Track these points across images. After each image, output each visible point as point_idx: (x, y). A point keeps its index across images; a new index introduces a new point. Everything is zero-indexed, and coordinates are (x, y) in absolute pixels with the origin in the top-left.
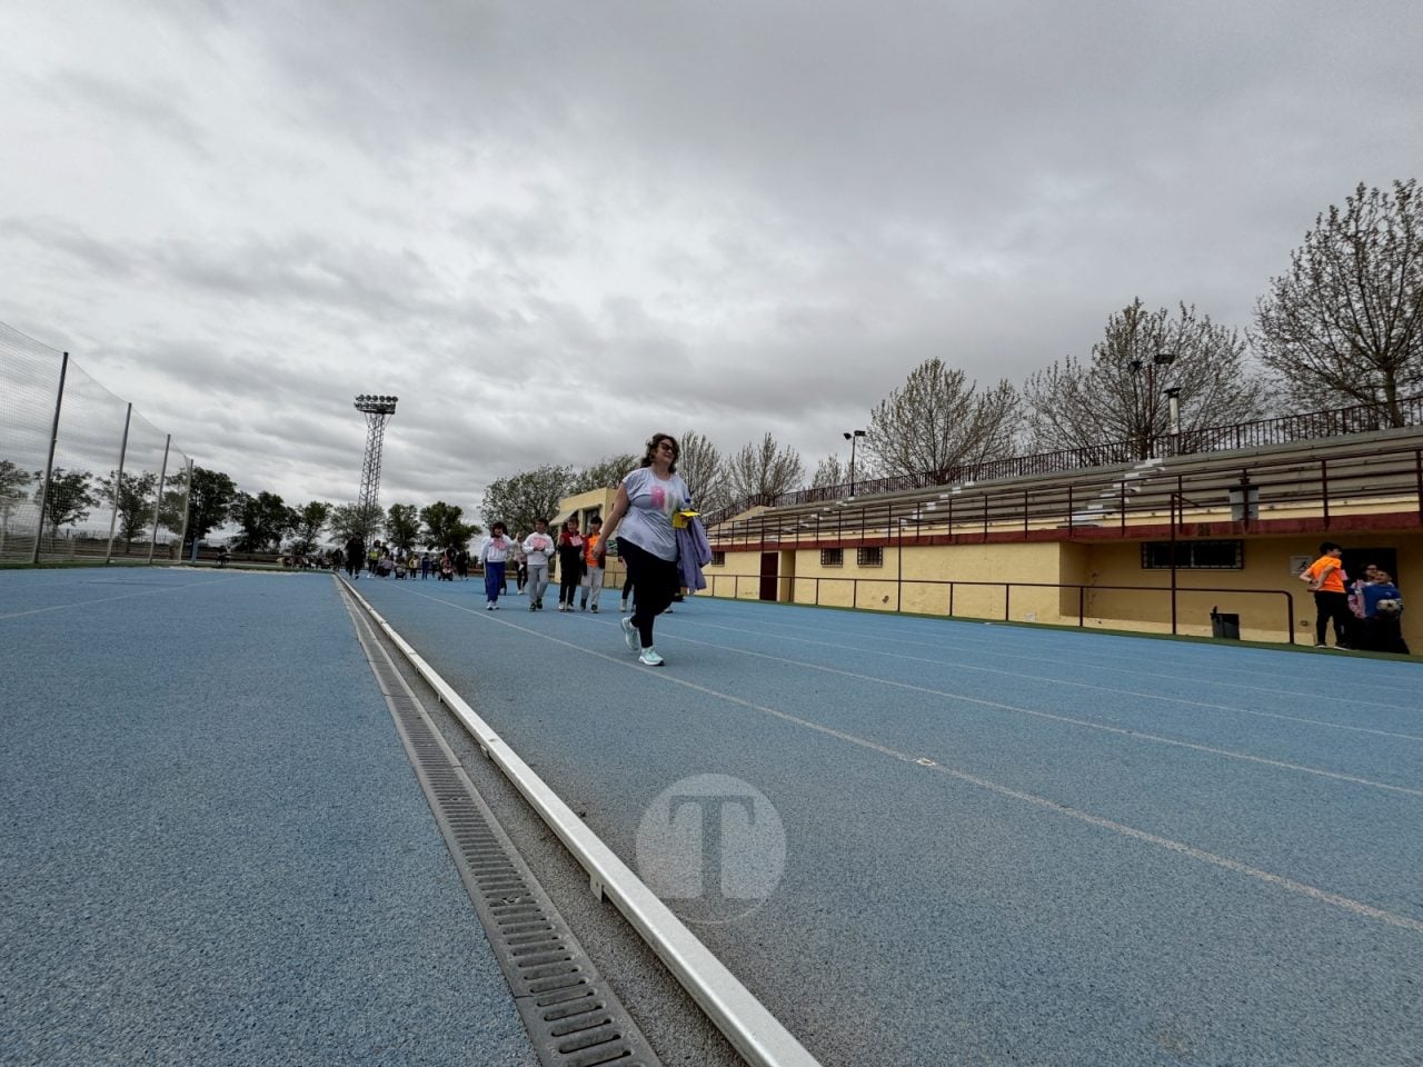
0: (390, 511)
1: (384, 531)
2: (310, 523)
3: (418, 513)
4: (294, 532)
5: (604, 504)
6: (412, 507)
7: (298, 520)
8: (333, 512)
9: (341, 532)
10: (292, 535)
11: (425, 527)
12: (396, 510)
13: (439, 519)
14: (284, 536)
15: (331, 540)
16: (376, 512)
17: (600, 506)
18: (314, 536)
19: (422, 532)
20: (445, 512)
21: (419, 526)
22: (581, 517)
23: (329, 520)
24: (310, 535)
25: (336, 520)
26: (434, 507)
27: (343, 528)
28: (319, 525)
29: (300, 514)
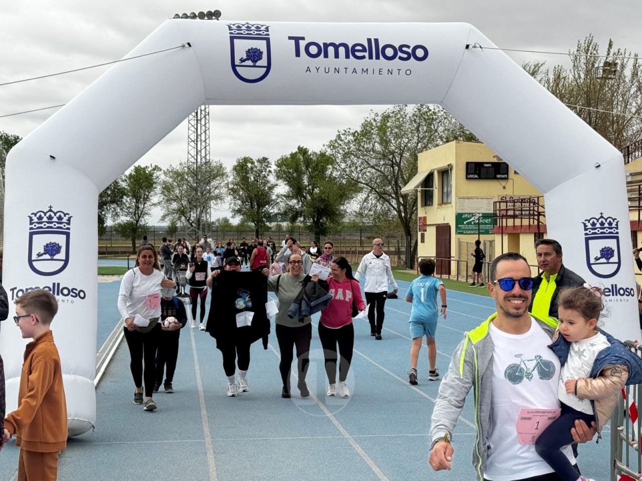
0: (235, 169)
1: (229, 199)
2: (137, 197)
3: (273, 167)
4: (118, 210)
5: (453, 163)
6: (265, 159)
7: (123, 193)
8: (163, 177)
9: (175, 205)
10: (117, 215)
11: (282, 188)
12: (242, 167)
13: (300, 173)
14: (109, 216)
15: (164, 217)
16: (218, 172)
17: (450, 166)
18: (143, 214)
19: (278, 196)
20: (308, 162)
21: (271, 188)
22: (436, 177)
23: (159, 189)
24: (138, 213)
25: (167, 188)
26: (293, 156)
27: (177, 199)
28: (147, 199)
29: (124, 185)
